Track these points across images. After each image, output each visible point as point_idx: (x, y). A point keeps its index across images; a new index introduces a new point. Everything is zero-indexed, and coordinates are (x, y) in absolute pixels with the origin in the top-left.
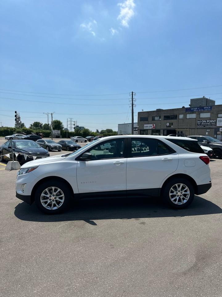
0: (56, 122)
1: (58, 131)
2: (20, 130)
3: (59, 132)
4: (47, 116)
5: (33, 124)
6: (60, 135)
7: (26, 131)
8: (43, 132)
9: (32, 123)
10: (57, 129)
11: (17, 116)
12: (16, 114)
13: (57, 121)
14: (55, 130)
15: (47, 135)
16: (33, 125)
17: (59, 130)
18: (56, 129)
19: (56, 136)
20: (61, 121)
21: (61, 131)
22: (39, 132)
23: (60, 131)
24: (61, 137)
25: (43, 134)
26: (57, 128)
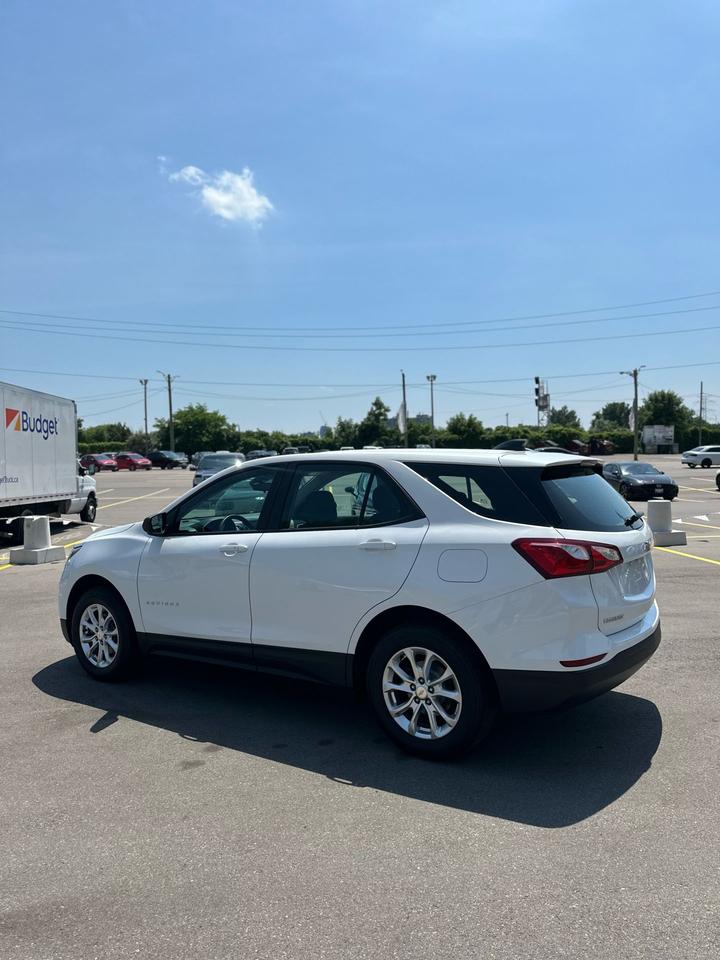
0: (660, 398)
1: (667, 429)
2: (540, 435)
3: (670, 431)
4: (632, 379)
5: (601, 413)
6: (672, 442)
7: (558, 436)
8: (613, 436)
9: (600, 408)
10: (661, 423)
11: (541, 391)
12: (537, 386)
13: (663, 394)
14: (656, 426)
15: (625, 446)
16: (604, 414)
17: (667, 424)
18: (657, 424)
19: (659, 446)
20: (678, 393)
21: (676, 427)
22: (601, 437)
23: (672, 428)
24: (676, 449)
25: (614, 441)
26: (663, 420)
